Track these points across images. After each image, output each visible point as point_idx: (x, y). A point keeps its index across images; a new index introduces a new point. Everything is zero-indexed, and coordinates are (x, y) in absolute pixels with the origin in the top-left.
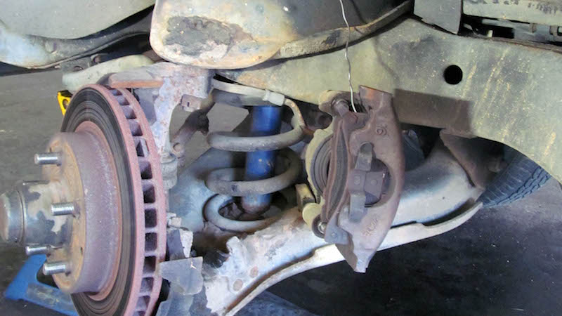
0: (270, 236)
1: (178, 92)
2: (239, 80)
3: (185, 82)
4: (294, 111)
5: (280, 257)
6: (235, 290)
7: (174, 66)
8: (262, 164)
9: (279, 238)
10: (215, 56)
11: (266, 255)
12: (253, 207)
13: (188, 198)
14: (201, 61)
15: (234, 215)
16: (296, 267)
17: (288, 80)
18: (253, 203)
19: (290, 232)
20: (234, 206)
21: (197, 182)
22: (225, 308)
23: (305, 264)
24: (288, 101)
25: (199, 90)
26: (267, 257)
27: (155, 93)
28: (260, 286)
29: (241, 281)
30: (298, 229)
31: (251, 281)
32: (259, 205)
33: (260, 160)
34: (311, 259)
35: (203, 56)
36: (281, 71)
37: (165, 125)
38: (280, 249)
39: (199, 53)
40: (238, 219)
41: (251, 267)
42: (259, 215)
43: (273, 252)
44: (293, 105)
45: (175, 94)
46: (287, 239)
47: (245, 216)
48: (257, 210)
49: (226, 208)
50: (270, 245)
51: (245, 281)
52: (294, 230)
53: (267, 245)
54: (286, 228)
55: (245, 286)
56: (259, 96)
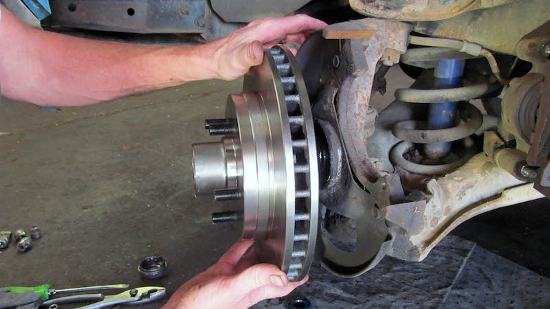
0: (460, 178)
1: (381, 45)
2: (436, 33)
3: (387, 36)
4: (489, 61)
5: (470, 197)
6: (432, 226)
7: (378, 21)
8: (444, 114)
9: (470, 180)
10: (417, 9)
11: (457, 195)
12: (436, 153)
13: (377, 146)
14: (404, 14)
15: (417, 160)
16: (485, 207)
17: (484, 32)
18: (436, 150)
19: (480, 175)
20: (417, 153)
21: (383, 133)
22: (422, 243)
23: (494, 204)
24: (484, 51)
25: (400, 43)
26: (458, 197)
27: (365, 43)
28: (454, 223)
29: (437, 218)
30: (487, 172)
31: (444, 218)
33: (444, 111)
34: (499, 199)
35: (404, 10)
36: (478, 22)
37: (370, 77)
38: (470, 190)
39: (401, 8)
40: (420, 163)
41: (445, 206)
42: (440, 161)
43: (463, 193)
44: (489, 55)
45: (379, 47)
46: (476, 181)
47: (427, 161)
48: (439, 155)
50: (461, 186)
51: (440, 218)
52: (483, 173)
53: (458, 186)
54: (475, 171)
55: (440, 222)
56: (456, 47)
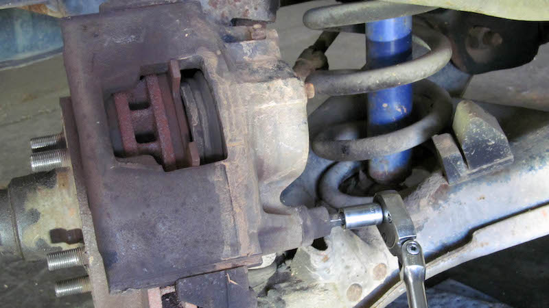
6: (350, 301)
12: (384, 174)
15: (363, 188)
19: (431, 208)
23: (459, 255)
25: (256, 9)
29: (359, 286)
30: (441, 202)
31: (377, 284)
32: (392, 170)
34: (465, 247)
46: (426, 220)
49: (353, 180)
51: (365, 286)
52: (435, 205)
55: (368, 291)
